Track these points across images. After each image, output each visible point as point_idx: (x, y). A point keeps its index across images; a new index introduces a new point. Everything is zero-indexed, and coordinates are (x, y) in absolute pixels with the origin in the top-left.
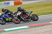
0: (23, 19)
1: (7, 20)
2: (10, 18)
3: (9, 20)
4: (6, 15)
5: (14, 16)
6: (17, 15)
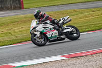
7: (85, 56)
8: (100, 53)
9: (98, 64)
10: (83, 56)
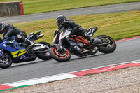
0: (79, 49)
1: (14, 56)
2: (23, 51)
3: (20, 55)
4: (10, 42)
6: (61, 38)
7: (101, 73)
8: (119, 69)
9: (117, 83)
10: (98, 73)
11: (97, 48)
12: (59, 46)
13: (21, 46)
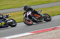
2: (3, 23)
3: (2, 24)
5: (7, 19)
11: (43, 19)
12: (28, 19)
13: (2, 21)
